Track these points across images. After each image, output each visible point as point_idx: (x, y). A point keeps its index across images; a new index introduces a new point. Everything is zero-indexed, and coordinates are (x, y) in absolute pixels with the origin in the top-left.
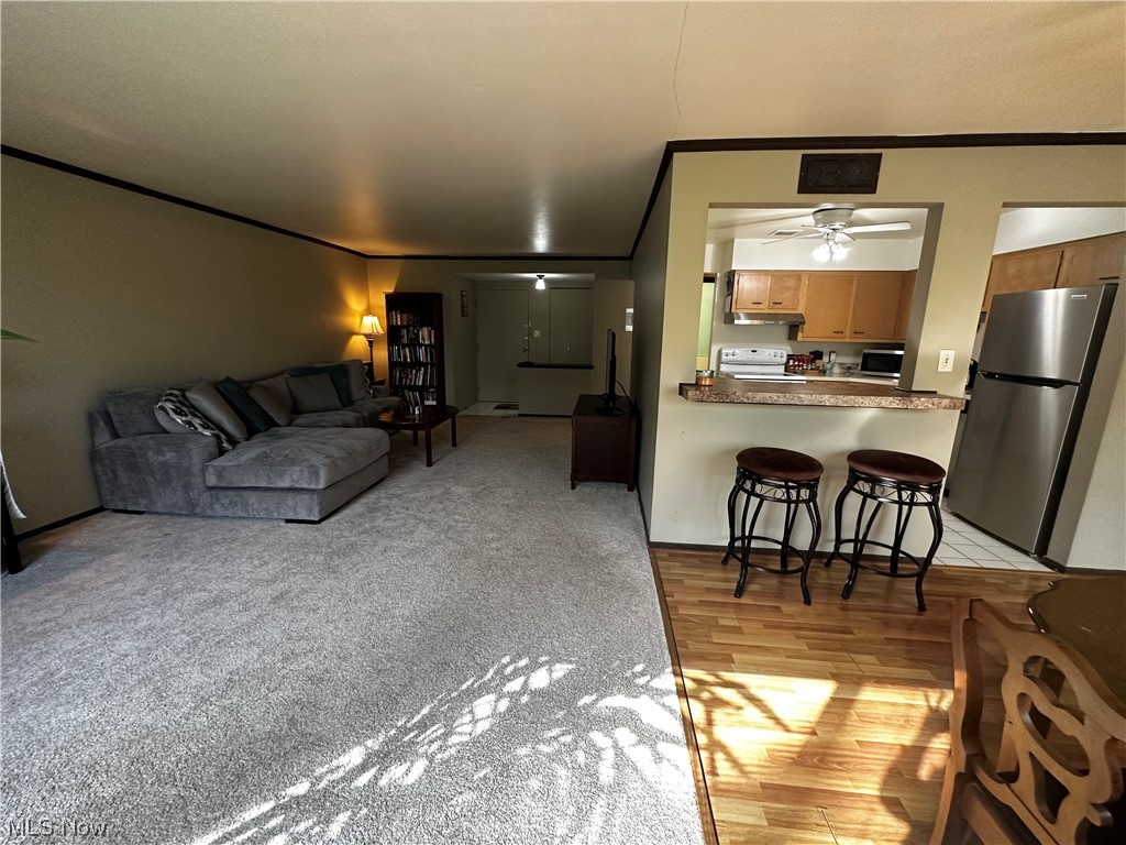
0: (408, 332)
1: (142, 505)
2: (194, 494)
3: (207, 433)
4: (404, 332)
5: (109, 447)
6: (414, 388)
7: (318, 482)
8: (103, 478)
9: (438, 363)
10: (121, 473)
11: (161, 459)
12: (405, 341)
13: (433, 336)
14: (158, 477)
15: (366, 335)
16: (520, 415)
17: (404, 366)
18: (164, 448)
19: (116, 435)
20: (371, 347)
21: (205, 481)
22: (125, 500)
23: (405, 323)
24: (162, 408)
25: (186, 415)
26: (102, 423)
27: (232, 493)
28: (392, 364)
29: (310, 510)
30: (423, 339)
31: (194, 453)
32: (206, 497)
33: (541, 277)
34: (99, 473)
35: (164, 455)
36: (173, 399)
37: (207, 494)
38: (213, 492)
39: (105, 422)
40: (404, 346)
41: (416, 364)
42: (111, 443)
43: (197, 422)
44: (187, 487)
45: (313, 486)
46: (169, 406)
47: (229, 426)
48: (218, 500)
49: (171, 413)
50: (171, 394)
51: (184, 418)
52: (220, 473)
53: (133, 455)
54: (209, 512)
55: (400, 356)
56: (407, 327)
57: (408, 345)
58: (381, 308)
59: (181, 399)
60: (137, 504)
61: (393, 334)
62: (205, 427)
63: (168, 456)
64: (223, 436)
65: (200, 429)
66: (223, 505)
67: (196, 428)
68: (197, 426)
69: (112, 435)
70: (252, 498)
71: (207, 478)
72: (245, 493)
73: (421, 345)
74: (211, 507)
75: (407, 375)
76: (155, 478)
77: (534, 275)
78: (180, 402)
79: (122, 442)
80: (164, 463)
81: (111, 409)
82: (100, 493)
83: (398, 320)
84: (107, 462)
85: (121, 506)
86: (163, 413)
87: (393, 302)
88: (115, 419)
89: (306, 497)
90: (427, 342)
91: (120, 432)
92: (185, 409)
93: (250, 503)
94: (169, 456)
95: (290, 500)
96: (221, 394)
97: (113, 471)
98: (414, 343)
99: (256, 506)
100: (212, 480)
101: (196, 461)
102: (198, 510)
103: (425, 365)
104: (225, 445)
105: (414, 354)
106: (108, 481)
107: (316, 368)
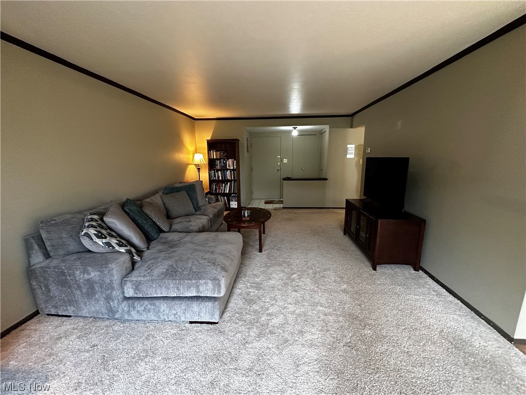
0: (220, 162)
1: (70, 311)
2: (114, 304)
3: (122, 250)
4: (218, 162)
5: (42, 268)
6: (224, 195)
7: (219, 292)
8: (39, 292)
9: (237, 180)
10: (53, 288)
11: (86, 277)
12: (218, 167)
13: (235, 164)
14: (84, 290)
15: (195, 165)
16: (284, 208)
17: (218, 182)
18: (90, 269)
19: (47, 256)
20: (199, 171)
21: (123, 293)
22: (56, 307)
23: (219, 157)
24: (87, 235)
25: (105, 238)
26: (36, 247)
27: (146, 303)
28: (211, 182)
29: (213, 315)
30: (229, 166)
31: (114, 272)
32: (124, 306)
33: (295, 128)
34: (35, 287)
35: (89, 274)
36: (94, 223)
37: (125, 302)
38: (130, 302)
39: (38, 245)
40: (218, 171)
41: (225, 181)
42: (43, 264)
43: (114, 242)
44: (108, 299)
45: (216, 295)
46: (92, 232)
47: (136, 239)
48: (134, 308)
49: (94, 238)
50: (92, 220)
51: (104, 241)
52: (137, 287)
53: (63, 273)
54: (126, 317)
55: (215, 176)
56: (220, 159)
57: (220, 170)
58: (205, 148)
59: (99, 222)
60: (67, 310)
61: (212, 164)
62: (120, 245)
63: (92, 275)
64: (133, 250)
65: (117, 248)
66: (138, 311)
67: (113, 247)
68: (115, 245)
69: (44, 255)
70: (163, 306)
71: (126, 291)
72: (157, 302)
73: (227, 170)
74: (129, 312)
75: (220, 187)
76: (81, 291)
77: (290, 128)
78: (100, 226)
79: (54, 262)
80: (88, 280)
81: (44, 236)
82: (35, 301)
83: (214, 155)
84: (41, 279)
85: (53, 312)
86: (88, 239)
87: (212, 145)
88: (47, 244)
89: (209, 304)
90: (232, 168)
91: (51, 254)
92: (104, 232)
93: (162, 310)
94: (94, 274)
95: (195, 306)
96: (128, 214)
97: (47, 286)
98: (224, 169)
99: (167, 311)
100: (130, 292)
101: (116, 277)
102: (117, 316)
103: (230, 181)
104: (136, 257)
105: (224, 175)
106: (43, 293)
107: (177, 188)
